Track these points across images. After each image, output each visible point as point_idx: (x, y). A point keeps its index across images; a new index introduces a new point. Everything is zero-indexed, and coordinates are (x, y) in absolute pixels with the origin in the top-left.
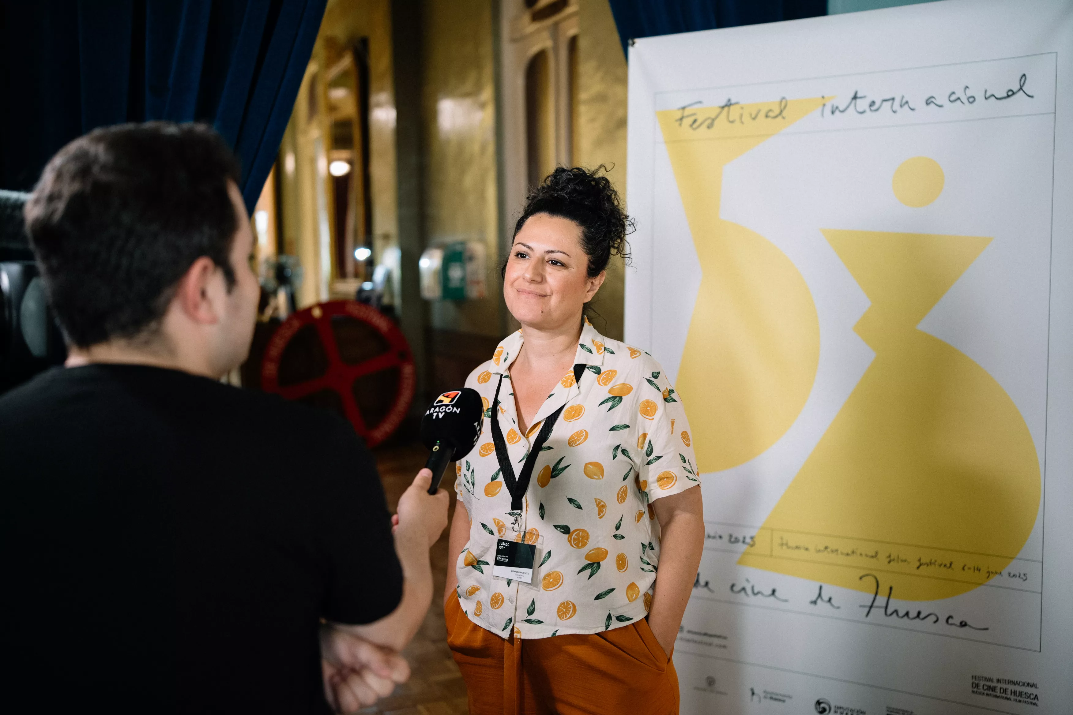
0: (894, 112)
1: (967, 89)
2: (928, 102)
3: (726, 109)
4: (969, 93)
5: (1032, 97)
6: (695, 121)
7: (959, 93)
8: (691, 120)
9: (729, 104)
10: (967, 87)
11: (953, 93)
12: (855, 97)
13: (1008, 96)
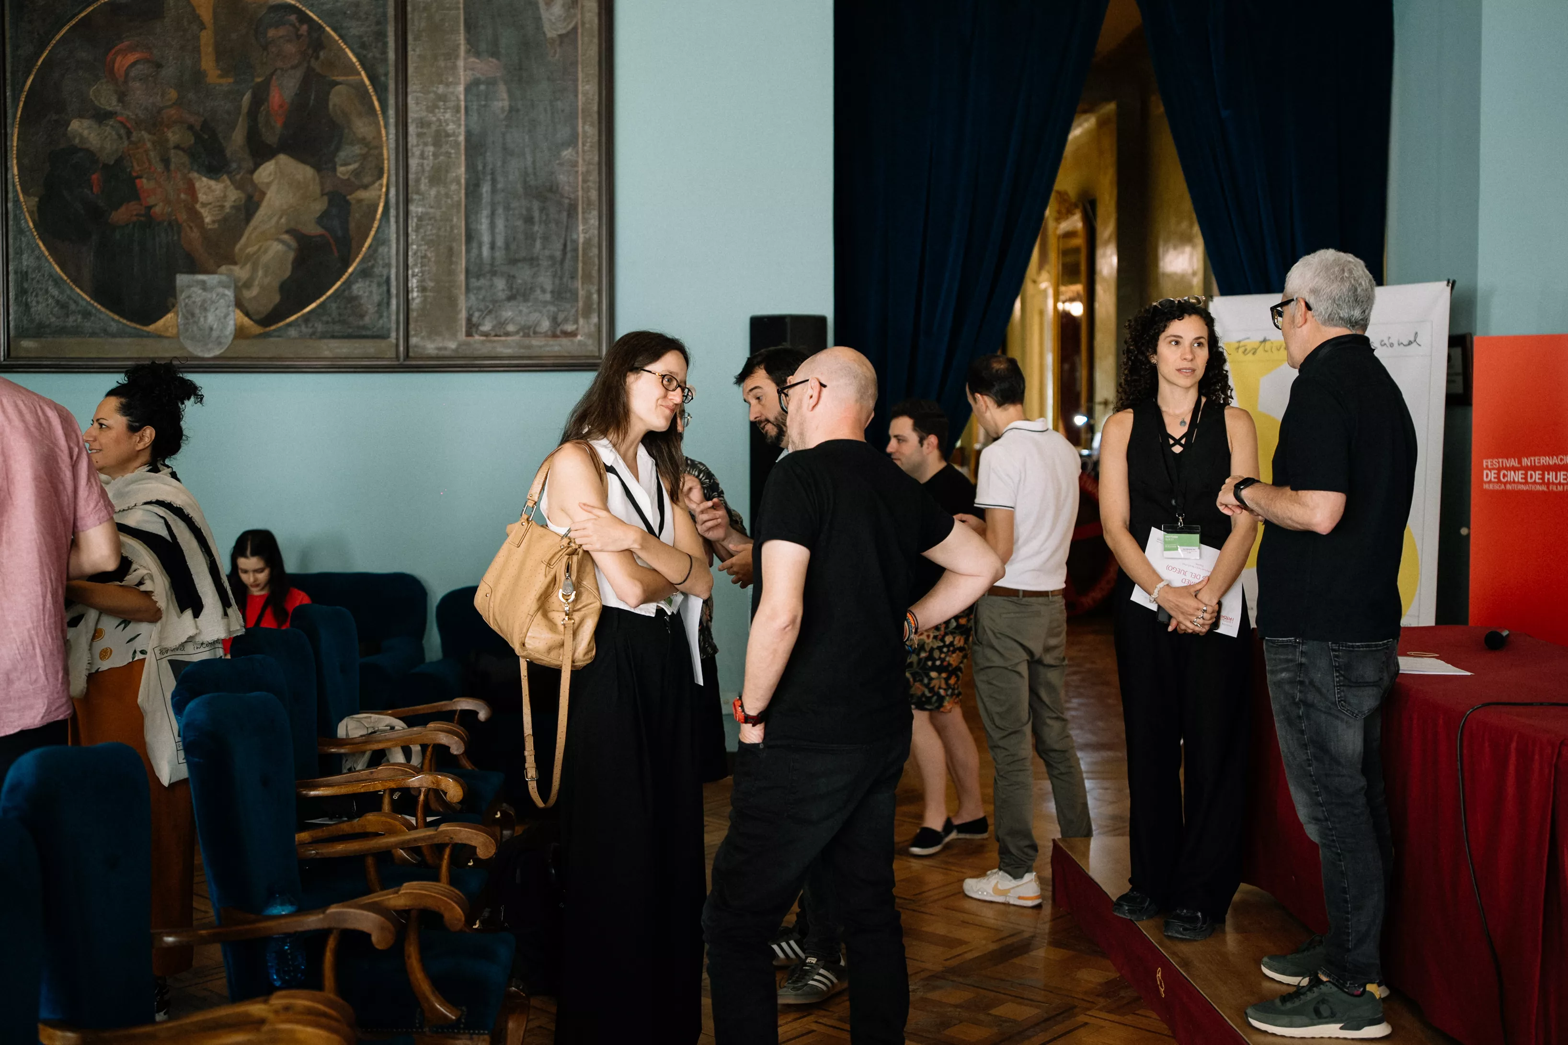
1: (1389, 339)
3: (1263, 344)
4: (1391, 341)
5: (1420, 345)
6: (1246, 350)
7: (1386, 341)
8: (1243, 349)
9: (1265, 341)
11: (1382, 341)
13: (1409, 344)
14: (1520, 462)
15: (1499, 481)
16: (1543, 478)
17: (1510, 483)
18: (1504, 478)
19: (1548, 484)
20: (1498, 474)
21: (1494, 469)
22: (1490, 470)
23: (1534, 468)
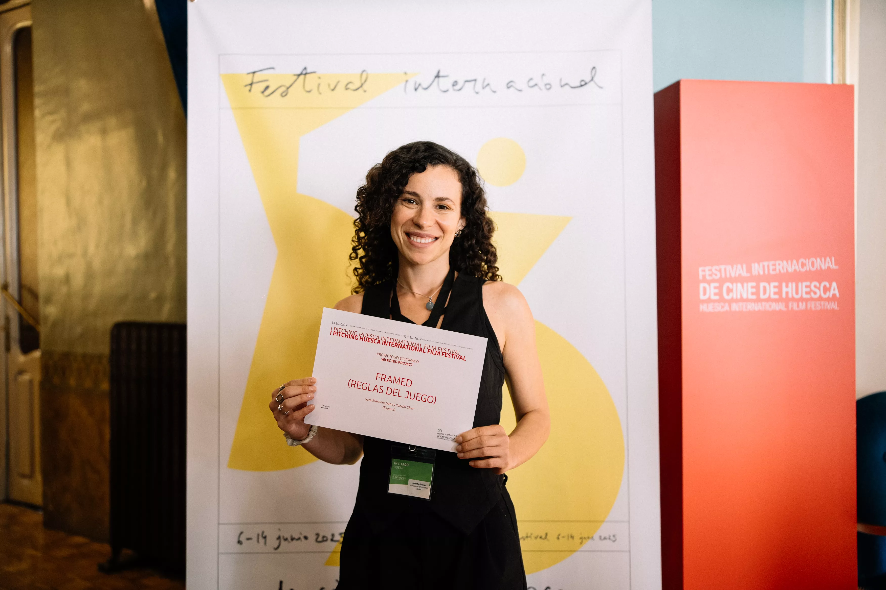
0: (477, 93)
1: (544, 77)
2: (509, 86)
3: (302, 77)
4: (546, 80)
5: (601, 88)
6: (267, 88)
7: (537, 80)
8: (263, 85)
9: (304, 73)
10: (543, 75)
11: (531, 79)
12: (438, 76)
13: (582, 86)
14: (749, 270)
15: (722, 300)
16: (780, 293)
17: (737, 301)
18: (728, 294)
19: (787, 300)
20: (720, 288)
21: (714, 281)
22: (709, 282)
23: (768, 278)
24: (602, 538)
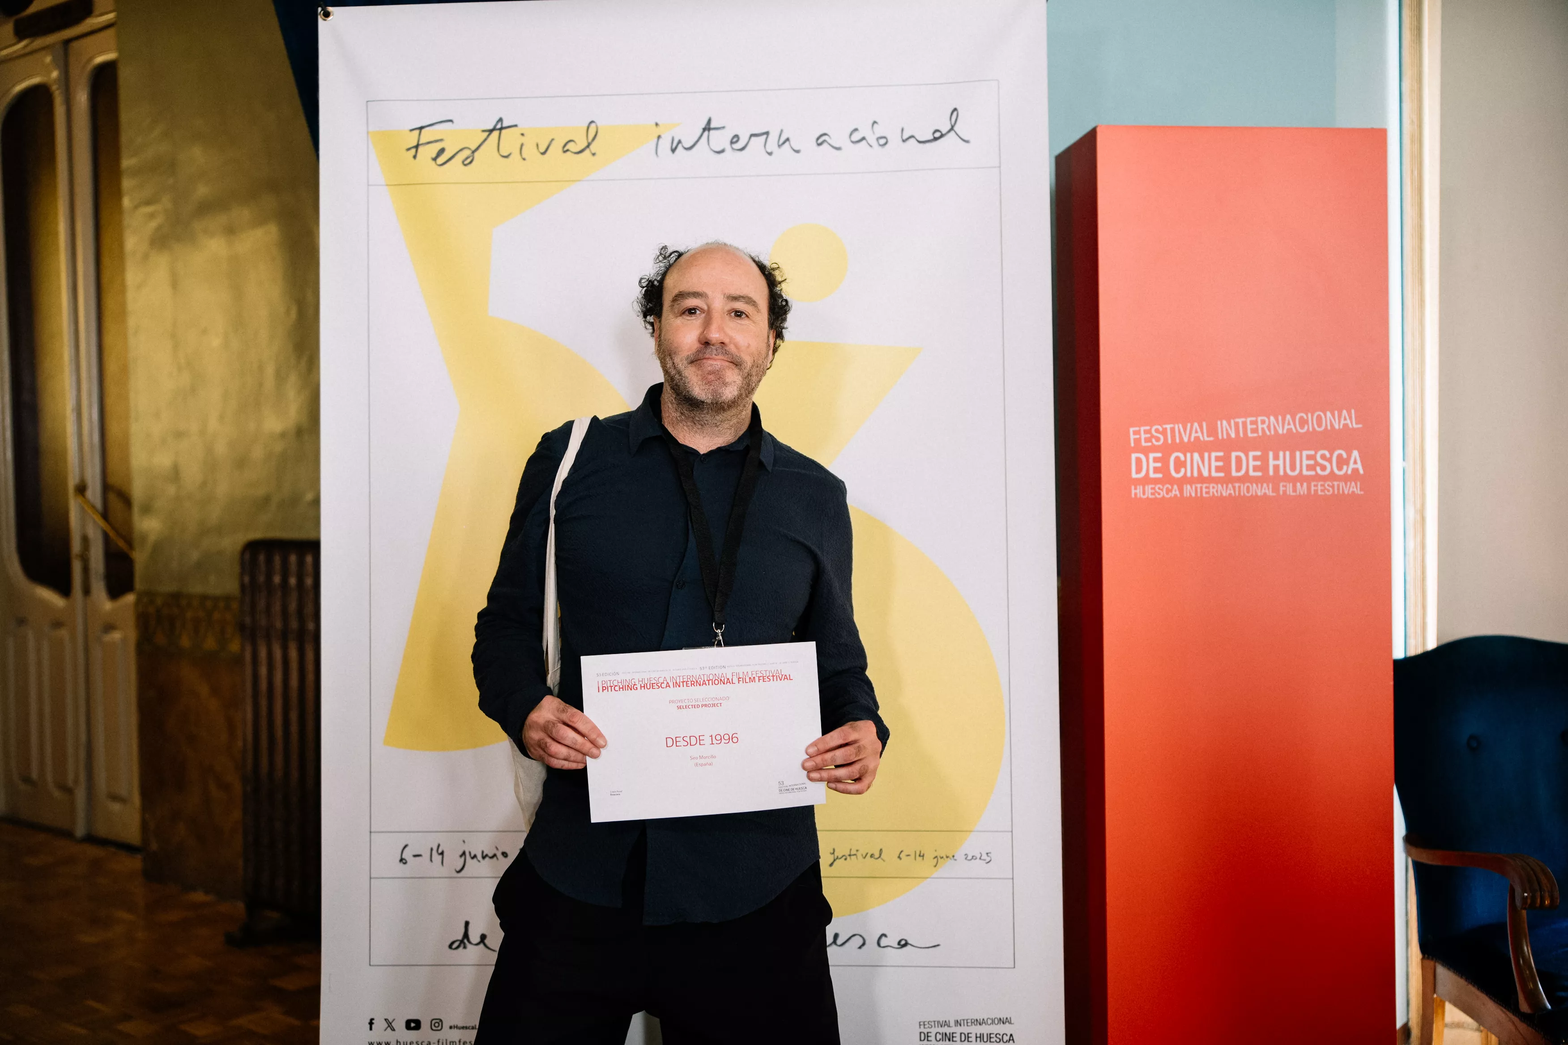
0: (770, 154)
1: (875, 125)
2: (820, 140)
3: (496, 134)
4: (879, 131)
5: (967, 142)
6: (442, 151)
7: (865, 131)
8: (435, 148)
9: (499, 127)
10: (875, 122)
11: (856, 130)
12: (708, 128)
13: (936, 139)
14: (1212, 431)
15: (1167, 479)
16: (1264, 468)
17: (1191, 481)
18: (1177, 471)
19: (1276, 479)
20: (1164, 460)
21: (1154, 449)
22: (1146, 451)
23: (1244, 445)
24: (970, 857)
